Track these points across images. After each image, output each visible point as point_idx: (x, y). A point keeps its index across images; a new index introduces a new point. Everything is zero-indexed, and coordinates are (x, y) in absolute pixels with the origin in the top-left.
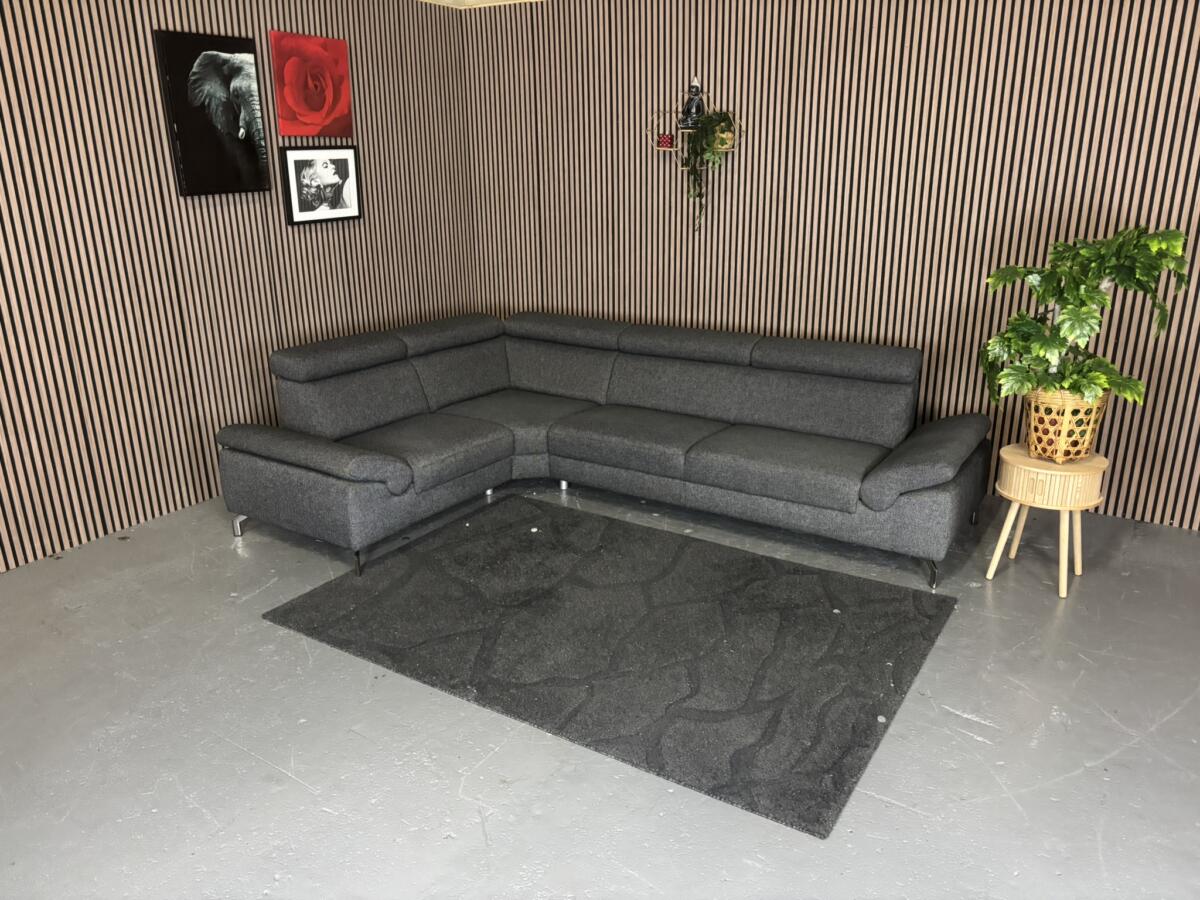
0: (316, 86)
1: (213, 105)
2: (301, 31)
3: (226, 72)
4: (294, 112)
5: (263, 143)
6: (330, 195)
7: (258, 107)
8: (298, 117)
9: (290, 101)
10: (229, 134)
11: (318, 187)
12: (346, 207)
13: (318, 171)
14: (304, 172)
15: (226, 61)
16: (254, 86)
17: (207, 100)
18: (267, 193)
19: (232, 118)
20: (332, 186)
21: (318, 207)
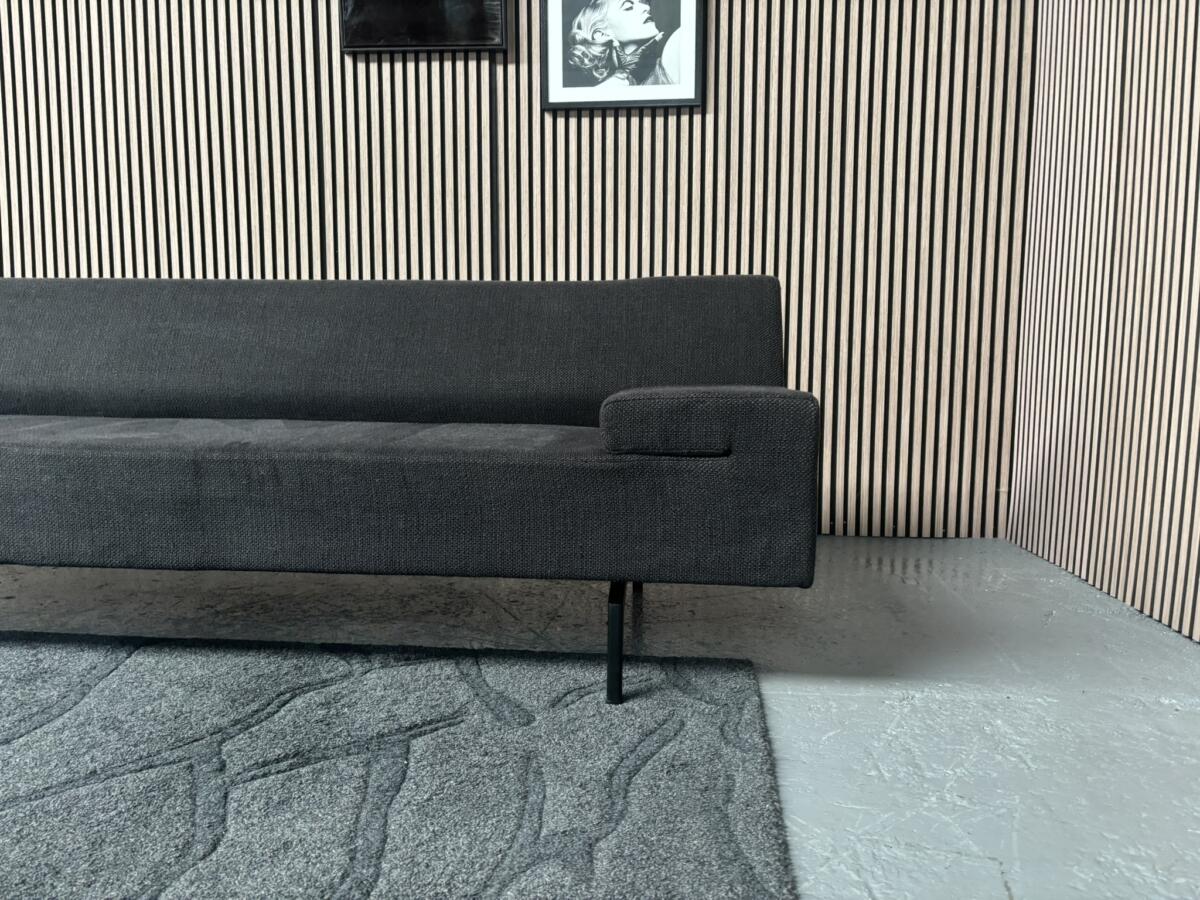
6: (636, 61)
11: (611, 42)
12: (669, 83)
13: (609, 15)
14: (580, 18)
18: (511, 55)
20: (639, 43)
21: (604, 80)
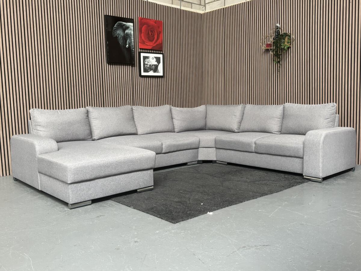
0: (152, 34)
1: (119, 37)
2: (148, 18)
3: (124, 28)
4: (144, 41)
5: (133, 50)
6: (154, 68)
7: (133, 39)
8: (145, 43)
9: (143, 38)
10: (123, 46)
11: (150, 65)
12: (159, 72)
13: (150, 60)
14: (146, 60)
15: (124, 25)
16: (132, 33)
17: (118, 36)
18: (134, 65)
19: (125, 41)
20: (155, 65)
21: (150, 71)
